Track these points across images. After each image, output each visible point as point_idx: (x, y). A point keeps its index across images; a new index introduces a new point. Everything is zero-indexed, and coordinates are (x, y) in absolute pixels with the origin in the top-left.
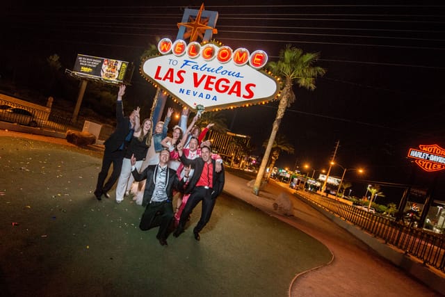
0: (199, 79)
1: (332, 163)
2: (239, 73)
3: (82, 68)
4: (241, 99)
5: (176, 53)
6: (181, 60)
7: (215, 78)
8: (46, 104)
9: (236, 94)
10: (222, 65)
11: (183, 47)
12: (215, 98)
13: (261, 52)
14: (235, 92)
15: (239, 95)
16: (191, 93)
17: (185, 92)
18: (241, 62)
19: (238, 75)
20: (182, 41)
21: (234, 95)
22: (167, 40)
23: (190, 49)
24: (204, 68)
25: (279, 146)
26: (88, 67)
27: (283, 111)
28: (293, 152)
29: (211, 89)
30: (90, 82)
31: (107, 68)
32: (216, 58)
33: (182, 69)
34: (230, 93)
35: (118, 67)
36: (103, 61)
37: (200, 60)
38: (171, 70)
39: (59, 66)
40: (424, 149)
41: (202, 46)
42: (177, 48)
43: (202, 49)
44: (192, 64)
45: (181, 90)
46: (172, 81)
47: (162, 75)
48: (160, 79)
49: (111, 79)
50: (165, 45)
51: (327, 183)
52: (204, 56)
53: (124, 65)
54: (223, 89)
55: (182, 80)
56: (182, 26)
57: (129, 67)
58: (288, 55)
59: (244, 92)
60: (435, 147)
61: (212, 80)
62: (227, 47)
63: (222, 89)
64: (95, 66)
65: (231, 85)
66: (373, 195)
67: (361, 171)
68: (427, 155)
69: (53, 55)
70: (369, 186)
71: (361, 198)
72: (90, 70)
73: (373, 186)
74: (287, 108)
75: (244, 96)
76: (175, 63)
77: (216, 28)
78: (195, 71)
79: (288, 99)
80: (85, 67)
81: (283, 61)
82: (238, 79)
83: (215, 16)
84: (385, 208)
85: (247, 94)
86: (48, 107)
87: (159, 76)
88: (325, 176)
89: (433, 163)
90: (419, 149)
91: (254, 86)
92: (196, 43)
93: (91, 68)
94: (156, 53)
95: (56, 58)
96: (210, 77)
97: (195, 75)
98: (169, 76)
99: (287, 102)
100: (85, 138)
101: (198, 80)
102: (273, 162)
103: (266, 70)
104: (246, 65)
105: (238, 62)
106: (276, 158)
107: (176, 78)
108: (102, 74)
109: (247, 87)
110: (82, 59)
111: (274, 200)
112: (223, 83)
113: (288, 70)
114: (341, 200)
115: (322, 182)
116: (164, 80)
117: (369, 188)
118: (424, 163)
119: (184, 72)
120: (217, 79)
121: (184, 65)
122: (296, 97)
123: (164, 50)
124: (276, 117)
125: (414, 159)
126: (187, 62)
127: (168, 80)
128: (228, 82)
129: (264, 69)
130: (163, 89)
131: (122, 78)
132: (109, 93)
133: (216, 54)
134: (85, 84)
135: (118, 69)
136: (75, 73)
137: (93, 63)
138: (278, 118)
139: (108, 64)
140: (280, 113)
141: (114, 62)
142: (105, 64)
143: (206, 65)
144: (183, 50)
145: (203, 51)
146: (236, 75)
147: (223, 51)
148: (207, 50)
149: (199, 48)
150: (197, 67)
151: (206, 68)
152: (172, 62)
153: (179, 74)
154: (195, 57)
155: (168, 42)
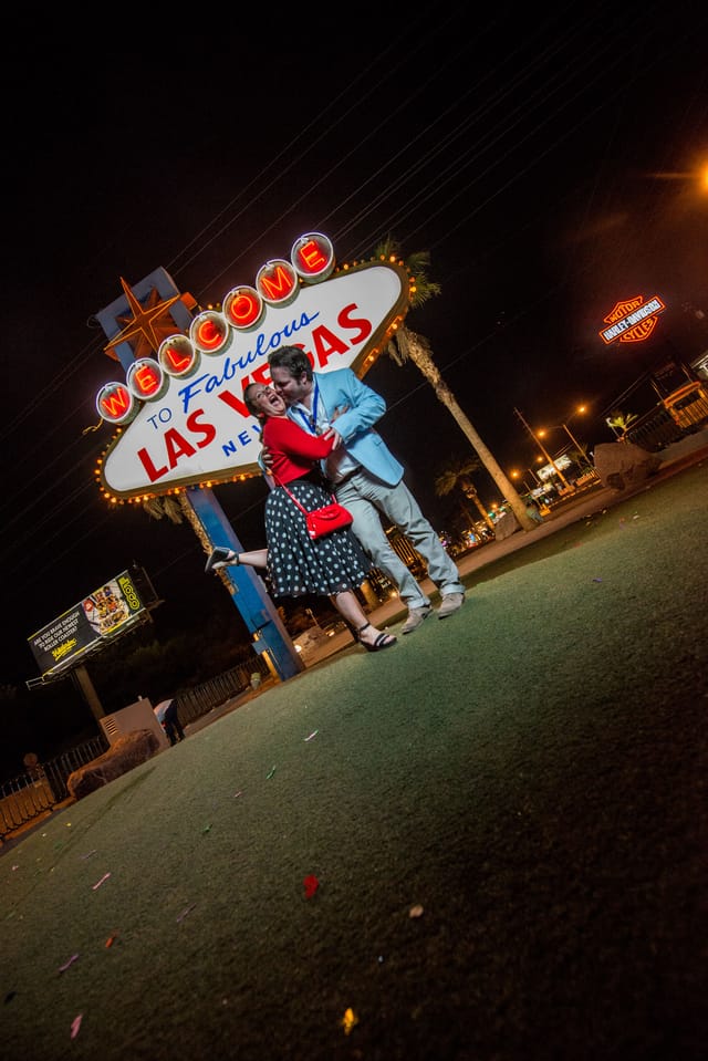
0: (240, 396)
2: (304, 315)
3: (55, 653)
4: (355, 351)
5: (147, 393)
6: (173, 399)
11: (152, 372)
14: (330, 352)
15: (342, 348)
16: (253, 434)
17: (237, 443)
18: (287, 289)
19: (306, 320)
20: (138, 364)
22: (108, 388)
23: (168, 362)
24: (230, 369)
26: (65, 642)
27: (430, 364)
30: (89, 662)
31: (97, 612)
32: (234, 330)
33: (190, 412)
34: (323, 362)
35: (116, 592)
36: (82, 610)
38: (172, 435)
40: (613, 319)
41: (185, 334)
42: (141, 382)
44: (202, 385)
45: (225, 448)
46: (190, 452)
47: (160, 459)
48: (165, 470)
49: (120, 623)
50: (112, 399)
52: (208, 347)
53: (122, 581)
55: (210, 431)
56: (117, 345)
57: (134, 576)
60: (621, 306)
62: (234, 292)
64: (74, 630)
65: (310, 348)
67: (582, 410)
68: (624, 322)
70: (608, 420)
72: (72, 642)
73: (613, 419)
75: (355, 341)
76: (165, 415)
77: (182, 292)
78: (219, 390)
80: (59, 647)
82: (314, 325)
83: (162, 278)
85: (357, 332)
86: (40, 779)
87: (158, 469)
89: (639, 324)
91: (353, 307)
92: (170, 340)
93: (70, 638)
96: (258, 374)
97: (226, 397)
98: (177, 449)
99: (424, 348)
101: (242, 399)
104: (302, 291)
105: (279, 295)
106: (472, 492)
107: (194, 438)
108: (98, 631)
109: (344, 321)
110: (41, 641)
116: (174, 464)
117: (611, 425)
118: (631, 334)
119: (200, 412)
121: (186, 401)
124: (430, 384)
125: (617, 339)
126: (187, 390)
129: (338, 262)
131: (138, 604)
132: (141, 649)
133: (226, 321)
134: (82, 675)
135: (119, 596)
136: (49, 673)
137: (66, 628)
138: (436, 381)
139: (94, 604)
140: (431, 373)
141: (100, 593)
142: (90, 610)
143: (228, 360)
144: (156, 376)
145: (198, 341)
146: (302, 324)
147: (235, 303)
148: (203, 332)
149: (185, 342)
150: (216, 381)
151: (233, 367)
152: (157, 419)
153: (192, 425)
154: (194, 366)
155: (115, 390)
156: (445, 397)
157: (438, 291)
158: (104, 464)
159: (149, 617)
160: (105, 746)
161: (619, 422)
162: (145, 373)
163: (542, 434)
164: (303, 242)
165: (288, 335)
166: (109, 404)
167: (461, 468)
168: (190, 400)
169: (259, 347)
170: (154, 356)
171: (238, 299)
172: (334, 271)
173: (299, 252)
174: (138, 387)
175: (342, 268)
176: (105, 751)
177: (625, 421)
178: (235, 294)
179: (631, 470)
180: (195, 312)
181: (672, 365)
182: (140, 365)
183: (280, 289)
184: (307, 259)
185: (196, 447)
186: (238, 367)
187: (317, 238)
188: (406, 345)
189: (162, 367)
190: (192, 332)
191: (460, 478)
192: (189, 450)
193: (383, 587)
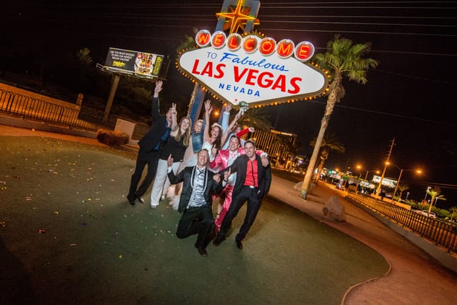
0: (240, 73)
1: (387, 163)
2: (283, 67)
3: (114, 62)
4: (286, 94)
5: (215, 45)
6: (221, 53)
7: (257, 72)
8: (76, 100)
9: (280, 89)
10: (265, 58)
11: (222, 39)
12: (257, 94)
13: (307, 43)
14: (279, 87)
15: (283, 90)
16: (232, 88)
17: (225, 87)
18: (286, 54)
19: (282, 69)
20: (221, 33)
21: (278, 90)
22: (206, 31)
23: (230, 41)
24: (245, 61)
25: (329, 145)
26: (121, 61)
27: (332, 106)
28: (343, 151)
29: (253, 84)
30: (123, 77)
31: (141, 62)
32: (258, 51)
33: (221, 63)
34: (274, 88)
35: (153, 61)
36: (136, 55)
37: (241, 53)
38: (210, 64)
39: (90, 60)
41: (243, 37)
43: (243, 41)
44: (233, 57)
45: (221, 84)
46: (210, 75)
47: (200, 69)
48: (198, 73)
49: (145, 74)
50: (203, 37)
51: (382, 186)
52: (245, 49)
53: (159, 58)
54: (266, 83)
55: (222, 75)
56: (221, 16)
57: (165, 61)
58: (336, 46)
59: (289, 86)
61: (254, 74)
62: (270, 39)
63: (264, 83)
64: (128, 60)
65: (274, 79)
66: (433, 198)
67: (419, 172)
69: (83, 49)
70: (429, 188)
71: (420, 202)
72: (123, 64)
74: (336, 103)
75: (289, 91)
77: (258, 18)
78: (236, 64)
79: (338, 94)
80: (118, 62)
81: (331, 52)
82: (283, 73)
84: (447, 212)
85: (293, 89)
86: (78, 105)
87: (197, 71)
88: (379, 177)
91: (300, 80)
92: (236, 34)
93: (124, 62)
94: (194, 46)
95: (86, 52)
96: (252, 71)
97: (236, 69)
98: (208, 70)
100: (118, 138)
101: (239, 75)
102: (322, 163)
103: (312, 63)
104: (291, 58)
105: (282, 54)
106: (325, 157)
107: (215, 72)
109: (293, 82)
110: (114, 53)
111: (324, 204)
112: (266, 77)
113: (337, 62)
114: (398, 204)
115: (376, 184)
116: (202, 74)
117: (428, 191)
119: (224, 66)
120: (260, 73)
121: (224, 58)
122: (346, 92)
123: (203, 43)
124: (324, 113)
126: (227, 54)
127: (206, 75)
128: (271, 75)
129: (310, 61)
130: (201, 84)
131: (157, 73)
132: (143, 89)
133: (258, 46)
134: (117, 80)
135: (153, 63)
136: (108, 68)
137: (126, 57)
138: (327, 114)
140: (329, 109)
141: (148, 55)
143: (248, 57)
144: (222, 42)
145: (244, 43)
146: (280, 69)
147: (266, 42)
148: (248, 42)
149: (240, 40)
150: (238, 61)
151: (247, 61)
152: (210, 55)
153: (218, 68)
155: (207, 34)
156: (324, 123)
158: (184, 53)
161: (434, 194)
162: (220, 38)
165: (272, 68)
166: (201, 36)
168: (225, 59)
169: (261, 63)
170: (227, 35)
171: (268, 42)
172: (307, 62)
173: (301, 46)
174: (214, 40)
176: (112, 130)
177: (437, 196)
183: (284, 52)
184: (302, 51)
185: (213, 75)
186: (248, 63)
187: (311, 47)
190: (245, 39)
192: (210, 74)
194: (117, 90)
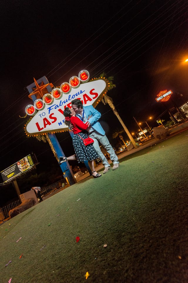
0: (64, 111)
2: (81, 91)
3: (8, 176)
5: (39, 108)
6: (46, 110)
14: (87, 100)
15: (90, 100)
18: (77, 84)
19: (81, 92)
21: (88, 102)
22: (29, 106)
24: (61, 103)
26: (11, 173)
30: (17, 179)
31: (21, 165)
32: (63, 93)
35: (27, 160)
36: (17, 165)
37: (56, 102)
38: (45, 119)
40: (159, 95)
42: (38, 105)
43: (52, 96)
44: (54, 107)
45: (59, 123)
47: (42, 125)
48: (43, 128)
49: (27, 169)
52: (56, 97)
53: (28, 157)
55: (55, 119)
57: (32, 156)
59: (91, 96)
60: (161, 92)
61: (71, 105)
62: (63, 84)
64: (14, 170)
65: (82, 99)
67: (151, 118)
68: (162, 96)
70: (157, 121)
75: (94, 98)
76: (44, 114)
77: (50, 83)
78: (58, 109)
80: (9, 174)
82: (84, 93)
83: (45, 79)
85: (94, 96)
87: (41, 128)
89: (166, 97)
90: (158, 97)
91: (94, 89)
92: (46, 95)
93: (13, 172)
97: (60, 110)
98: (46, 123)
99: (111, 100)
104: (81, 85)
105: (75, 85)
106: (122, 138)
107: (51, 120)
108: (21, 170)
109: (91, 93)
110: (4, 173)
116: (45, 127)
117: (158, 122)
118: (164, 99)
119: (53, 114)
121: (49, 111)
125: (160, 101)
126: (50, 108)
127: (48, 126)
128: (79, 99)
131: (32, 163)
132: (32, 176)
133: (61, 91)
134: (15, 183)
136: (6, 182)
137: (12, 170)
138: (114, 109)
139: (20, 163)
140: (113, 107)
141: (22, 160)
142: (19, 165)
143: (61, 101)
144: (42, 104)
145: (54, 95)
146: (80, 93)
147: (63, 86)
148: (55, 93)
149: (50, 96)
150: (57, 106)
151: (62, 103)
152: (41, 115)
153: (51, 117)
154: (52, 102)
155: (31, 107)
156: (116, 113)
157: (115, 86)
158: (26, 126)
159: (35, 167)
160: (20, 203)
161: (160, 122)
163: (140, 124)
164: (82, 72)
166: (29, 110)
167: (119, 131)
170: (42, 99)
171: (64, 86)
172: (89, 80)
173: (81, 75)
175: (91, 79)
176: (20, 204)
177: (161, 121)
178: (64, 84)
179: (162, 134)
180: (53, 88)
181: (174, 108)
182: (38, 101)
183: (75, 84)
184: (83, 77)
186: (63, 103)
187: (85, 72)
188: (107, 100)
189: (44, 102)
190: (52, 94)
191: (119, 134)
193: (98, 161)
194: (19, 187)
